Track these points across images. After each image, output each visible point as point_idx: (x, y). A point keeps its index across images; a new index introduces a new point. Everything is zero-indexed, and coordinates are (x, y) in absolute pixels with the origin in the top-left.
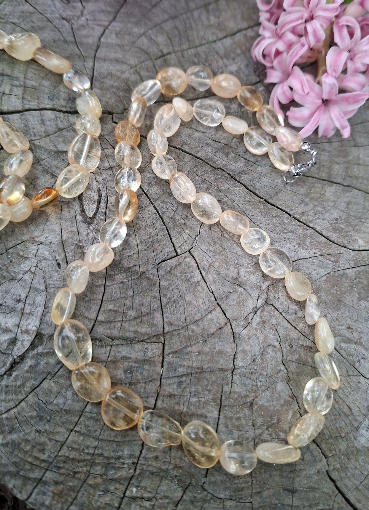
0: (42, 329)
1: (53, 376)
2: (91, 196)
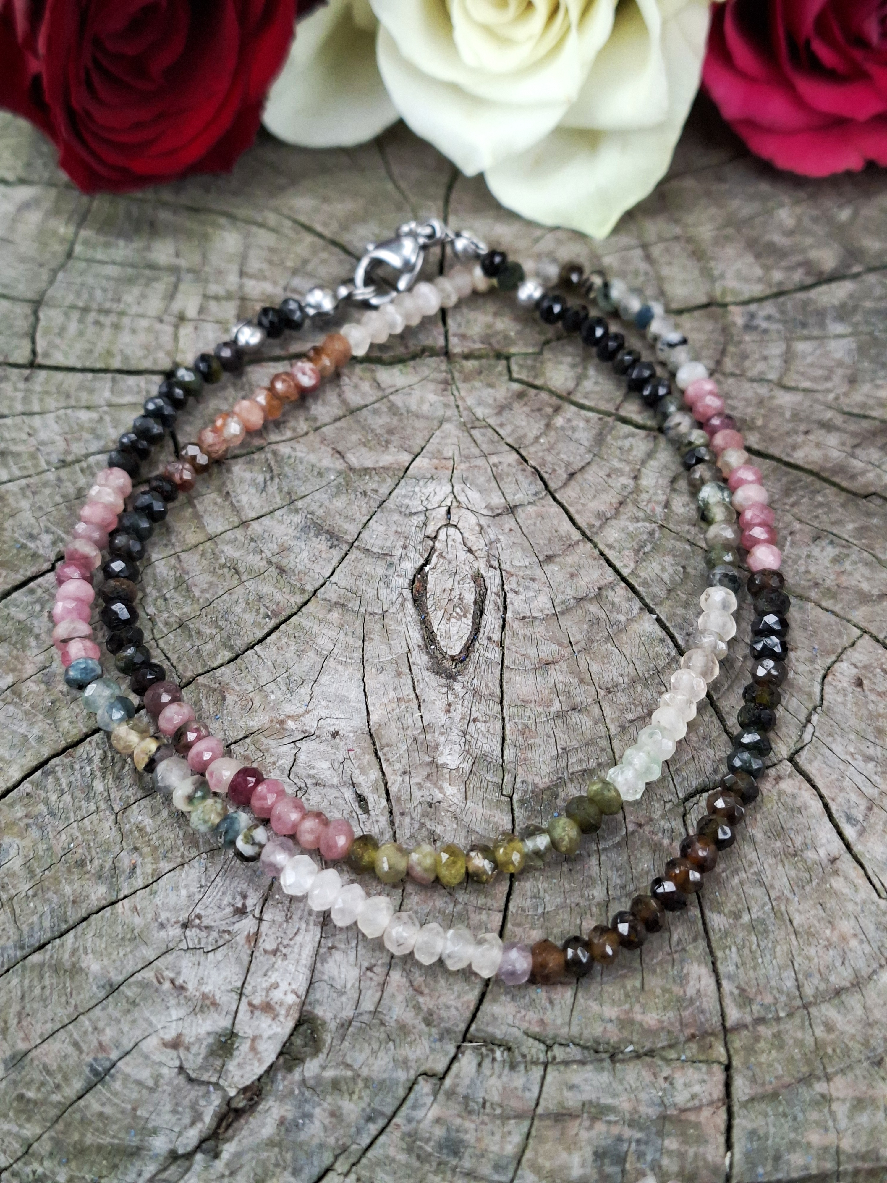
0: (317, 1001)
1: (353, 1160)
2: (456, 593)
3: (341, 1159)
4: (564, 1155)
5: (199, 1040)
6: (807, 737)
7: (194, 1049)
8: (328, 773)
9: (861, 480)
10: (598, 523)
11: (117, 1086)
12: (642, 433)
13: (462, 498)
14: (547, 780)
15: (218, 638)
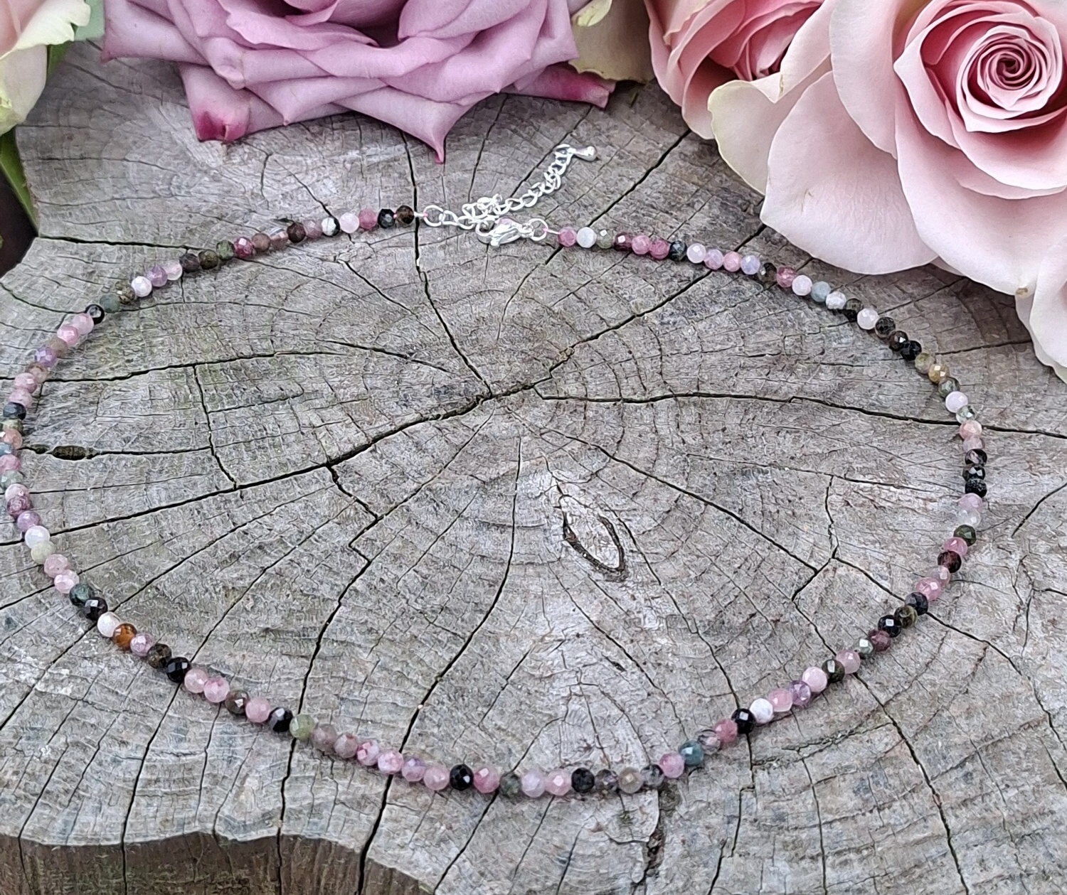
1: (732, 847)
2: (594, 533)
3: (725, 849)
4: (839, 798)
5: (610, 821)
6: (835, 544)
7: (610, 827)
8: (588, 657)
9: (782, 392)
10: (651, 465)
11: (580, 863)
12: (644, 405)
13: (562, 478)
14: (713, 616)
15: (470, 608)
